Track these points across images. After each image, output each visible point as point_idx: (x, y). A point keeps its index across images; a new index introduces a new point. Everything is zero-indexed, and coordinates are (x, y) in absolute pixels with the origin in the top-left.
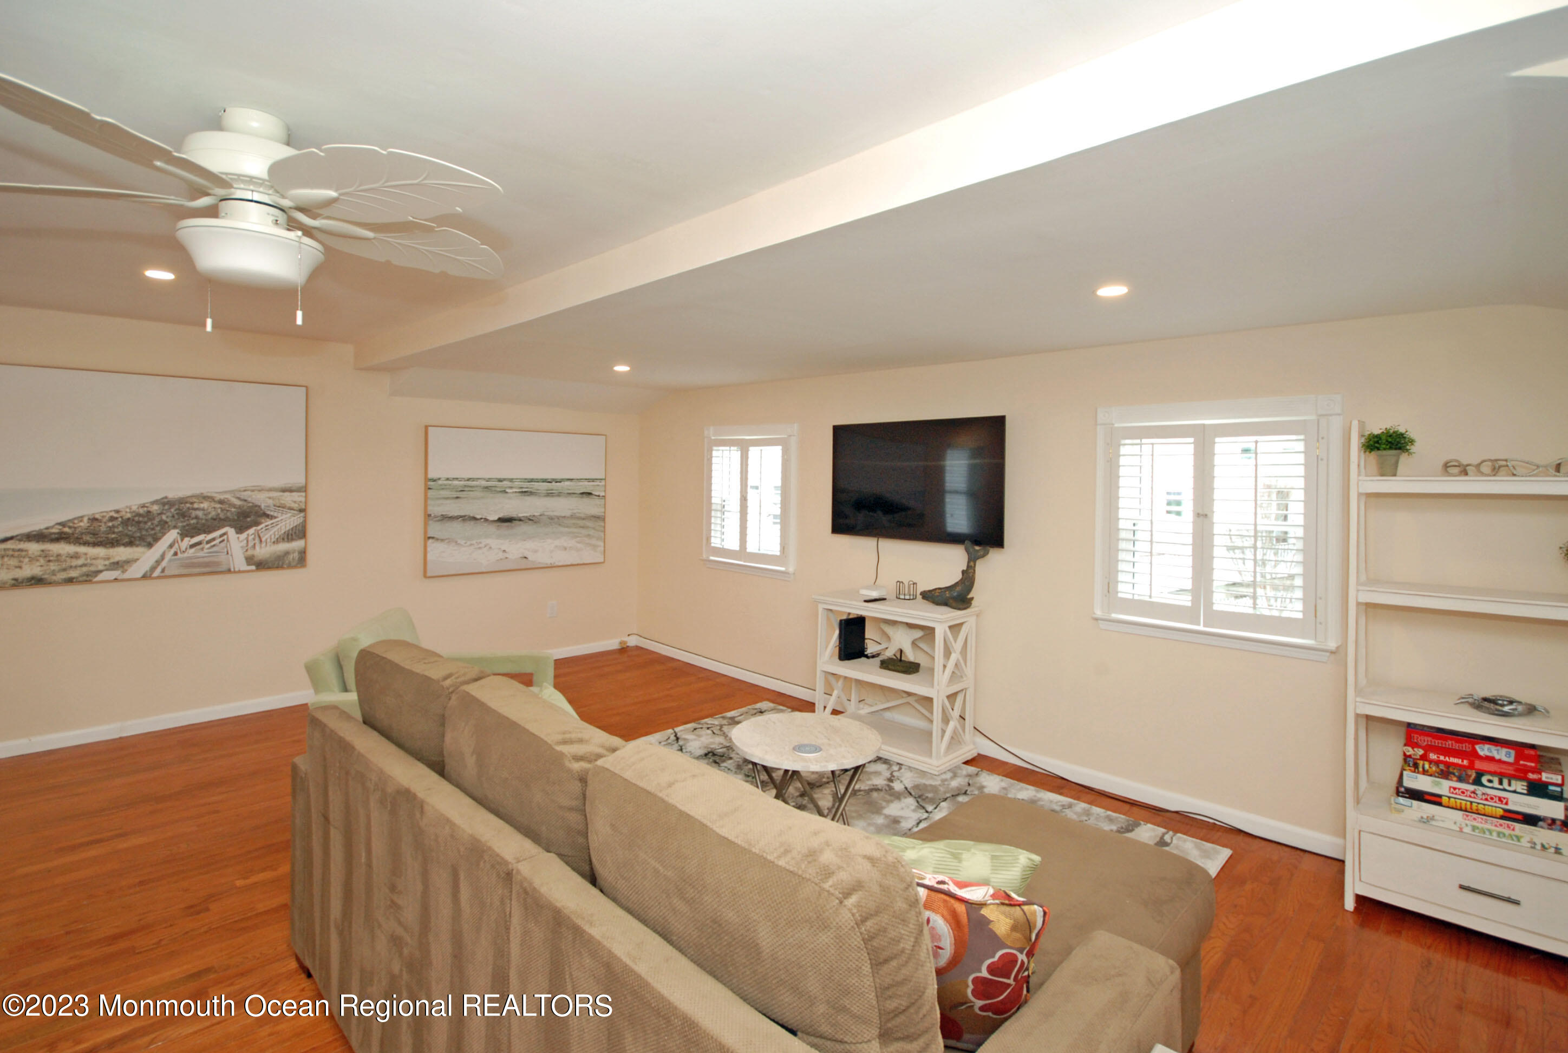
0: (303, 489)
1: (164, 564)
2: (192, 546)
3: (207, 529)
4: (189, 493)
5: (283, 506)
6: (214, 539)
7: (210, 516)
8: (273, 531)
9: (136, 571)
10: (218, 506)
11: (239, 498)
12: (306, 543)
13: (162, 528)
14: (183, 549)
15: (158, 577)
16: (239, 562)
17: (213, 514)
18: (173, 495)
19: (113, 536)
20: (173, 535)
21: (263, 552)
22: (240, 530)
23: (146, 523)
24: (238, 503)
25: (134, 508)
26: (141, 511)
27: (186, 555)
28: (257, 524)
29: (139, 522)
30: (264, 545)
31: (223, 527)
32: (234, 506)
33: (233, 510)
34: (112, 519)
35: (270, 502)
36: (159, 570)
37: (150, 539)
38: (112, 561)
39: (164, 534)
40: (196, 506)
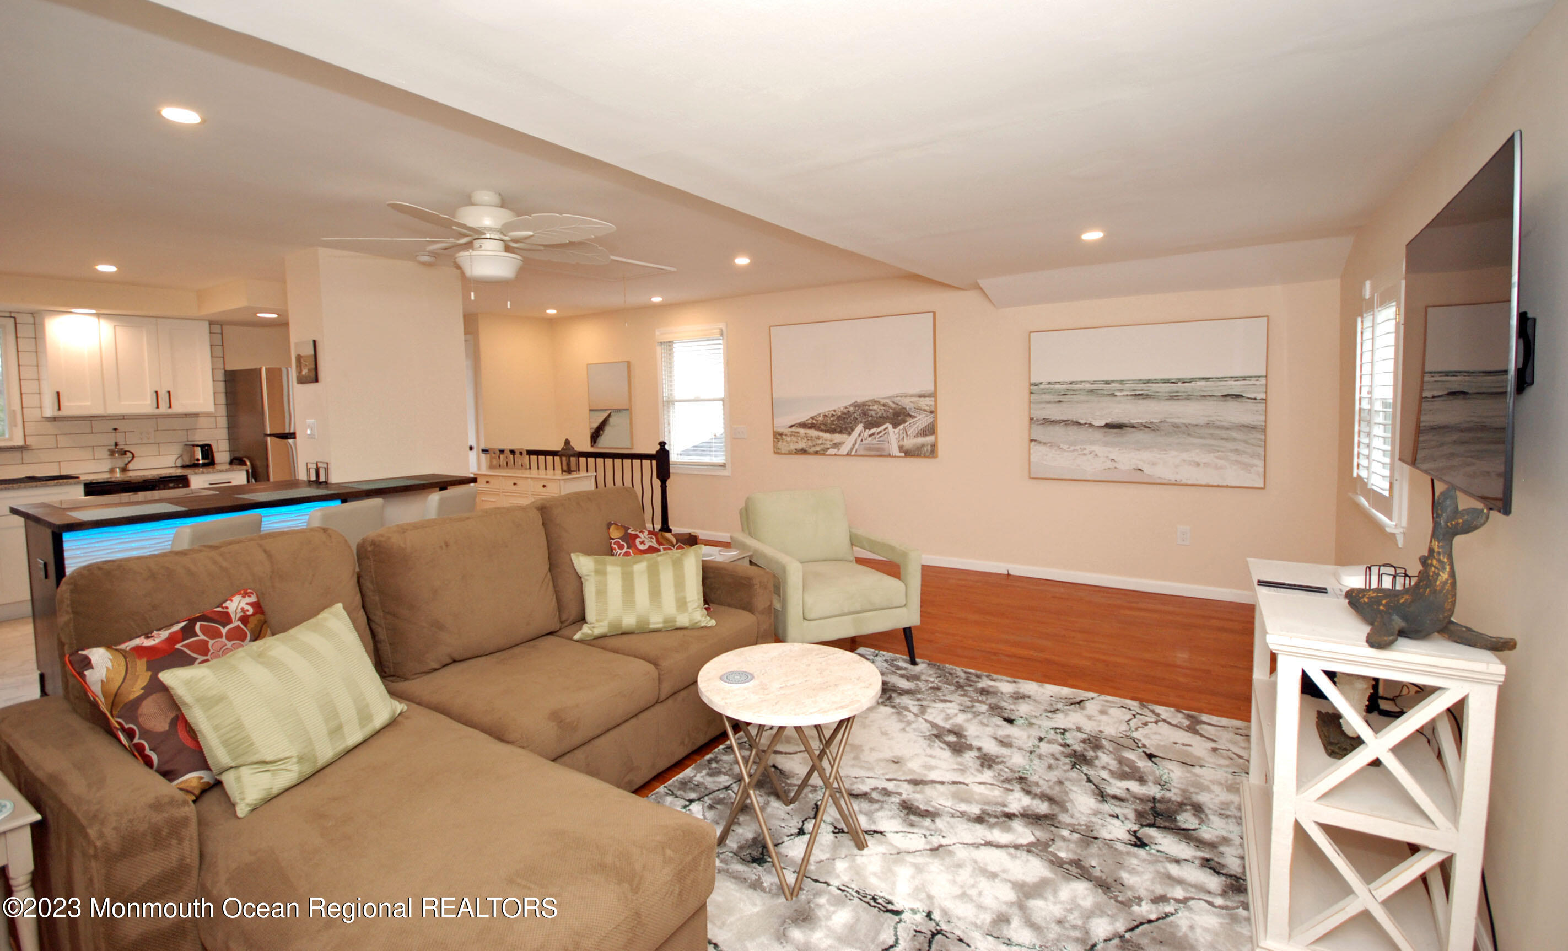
0: (933, 395)
1: (857, 446)
2: (870, 436)
3: (877, 425)
4: (866, 399)
5: (919, 409)
6: (881, 432)
7: (878, 415)
8: (913, 428)
9: (844, 450)
10: (882, 408)
11: (893, 402)
12: (936, 438)
13: (855, 422)
14: (866, 437)
15: (854, 455)
16: (895, 451)
17: (880, 414)
18: (860, 400)
19: (833, 426)
20: (860, 427)
21: (909, 443)
22: (895, 426)
23: (847, 419)
24: (893, 406)
25: (842, 409)
26: (845, 411)
27: (867, 442)
28: (904, 422)
29: (844, 418)
30: (909, 438)
31: (884, 424)
32: (891, 408)
33: (891, 411)
34: (833, 416)
35: (912, 405)
36: (854, 451)
37: (849, 430)
38: (833, 443)
39: (856, 426)
40: (871, 408)
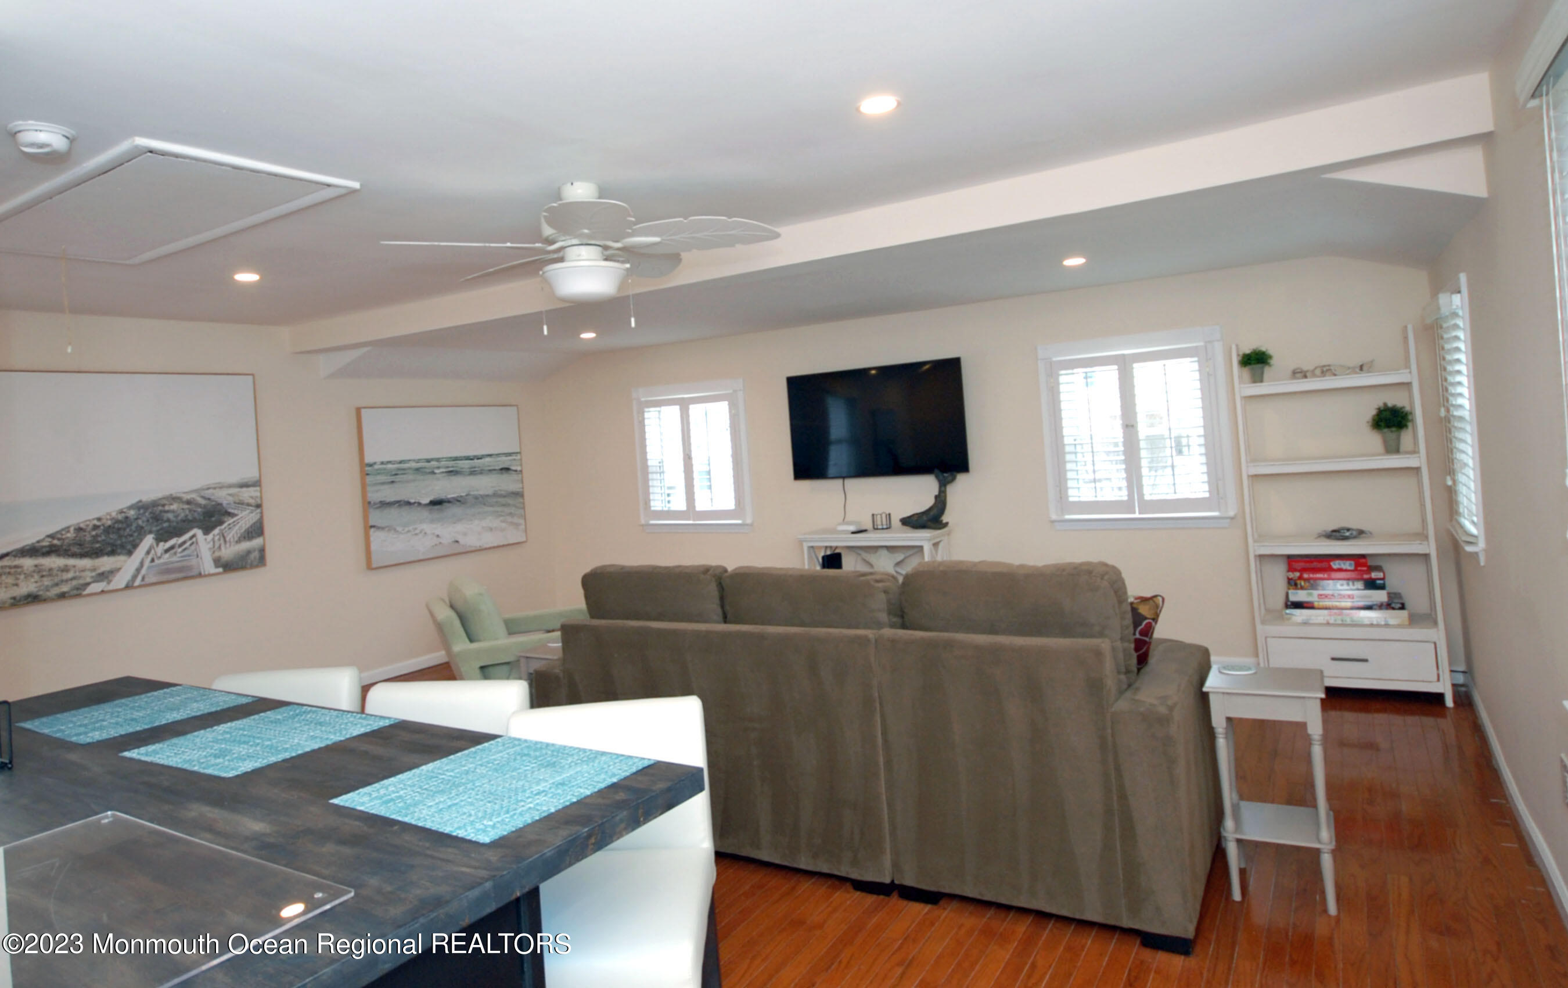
0: (257, 484)
1: (143, 571)
2: (167, 551)
3: (179, 533)
4: (160, 495)
5: (241, 503)
6: (184, 542)
7: (179, 518)
8: (235, 530)
9: (120, 581)
10: (186, 507)
11: (203, 497)
12: (264, 540)
13: (140, 534)
14: (159, 554)
15: (140, 586)
16: (209, 567)
17: (182, 515)
18: (147, 497)
19: (98, 545)
20: (149, 540)
21: (228, 552)
22: (207, 531)
23: (125, 529)
24: (203, 502)
25: (114, 514)
26: (120, 517)
27: (162, 561)
28: (221, 523)
29: (119, 529)
30: (228, 545)
31: (191, 528)
32: (199, 505)
33: (199, 510)
34: (96, 527)
35: (231, 499)
36: (140, 578)
37: (129, 547)
38: (100, 571)
39: (141, 540)
40: (167, 508)
